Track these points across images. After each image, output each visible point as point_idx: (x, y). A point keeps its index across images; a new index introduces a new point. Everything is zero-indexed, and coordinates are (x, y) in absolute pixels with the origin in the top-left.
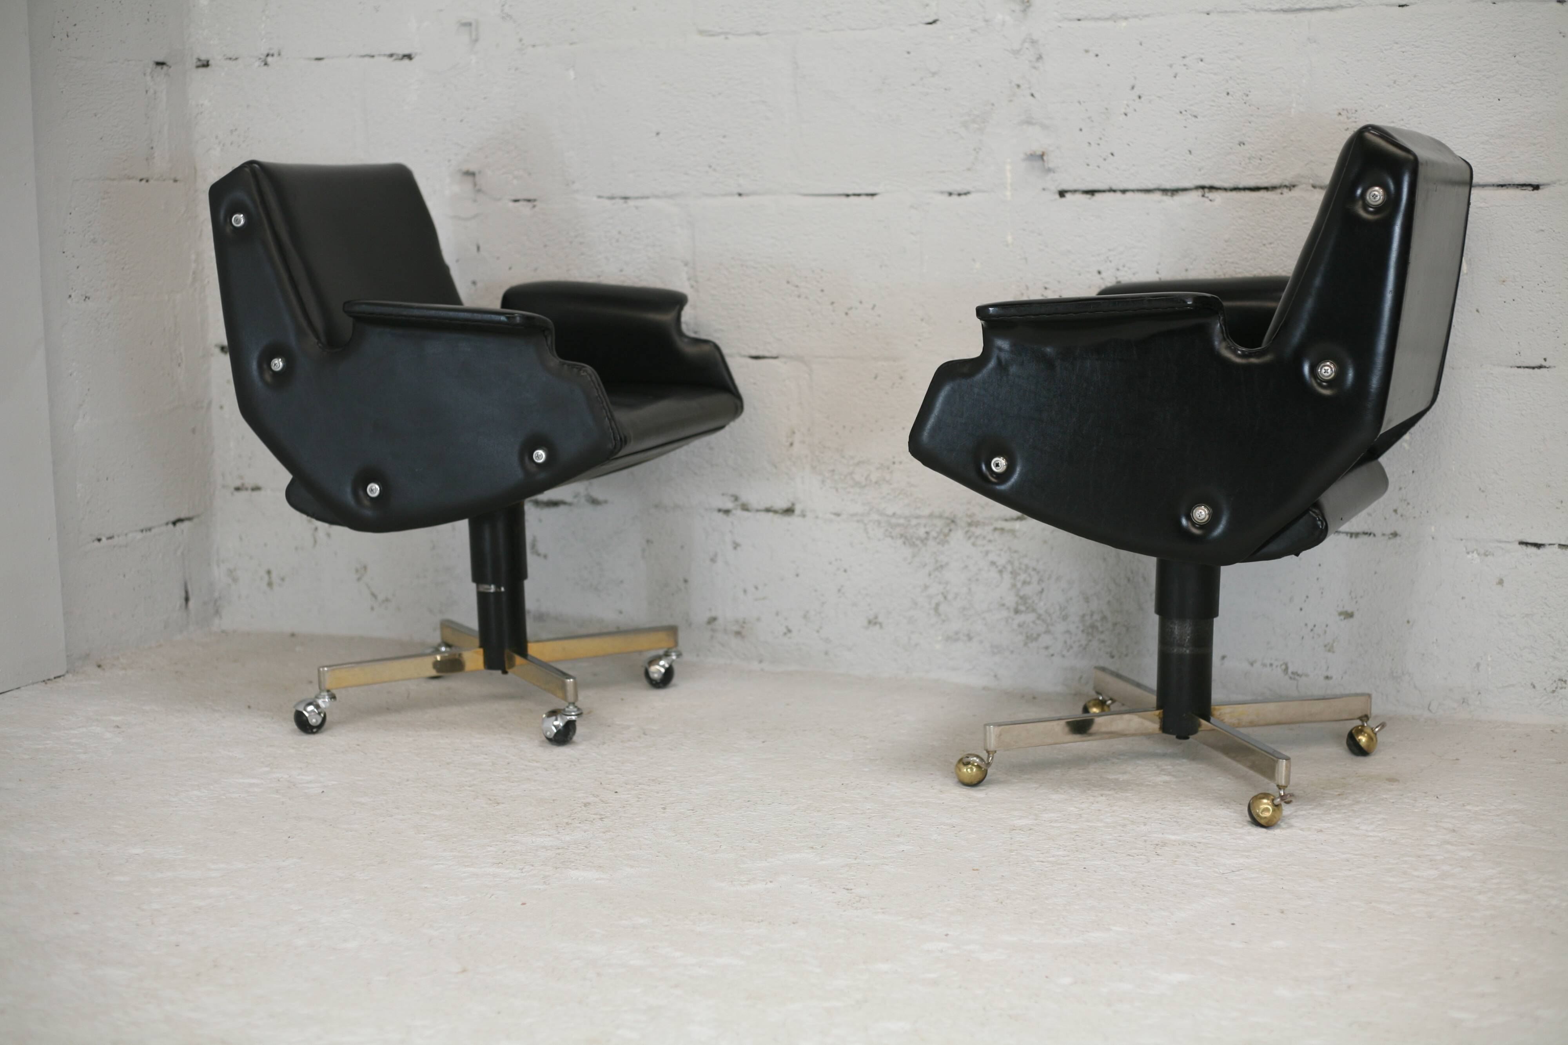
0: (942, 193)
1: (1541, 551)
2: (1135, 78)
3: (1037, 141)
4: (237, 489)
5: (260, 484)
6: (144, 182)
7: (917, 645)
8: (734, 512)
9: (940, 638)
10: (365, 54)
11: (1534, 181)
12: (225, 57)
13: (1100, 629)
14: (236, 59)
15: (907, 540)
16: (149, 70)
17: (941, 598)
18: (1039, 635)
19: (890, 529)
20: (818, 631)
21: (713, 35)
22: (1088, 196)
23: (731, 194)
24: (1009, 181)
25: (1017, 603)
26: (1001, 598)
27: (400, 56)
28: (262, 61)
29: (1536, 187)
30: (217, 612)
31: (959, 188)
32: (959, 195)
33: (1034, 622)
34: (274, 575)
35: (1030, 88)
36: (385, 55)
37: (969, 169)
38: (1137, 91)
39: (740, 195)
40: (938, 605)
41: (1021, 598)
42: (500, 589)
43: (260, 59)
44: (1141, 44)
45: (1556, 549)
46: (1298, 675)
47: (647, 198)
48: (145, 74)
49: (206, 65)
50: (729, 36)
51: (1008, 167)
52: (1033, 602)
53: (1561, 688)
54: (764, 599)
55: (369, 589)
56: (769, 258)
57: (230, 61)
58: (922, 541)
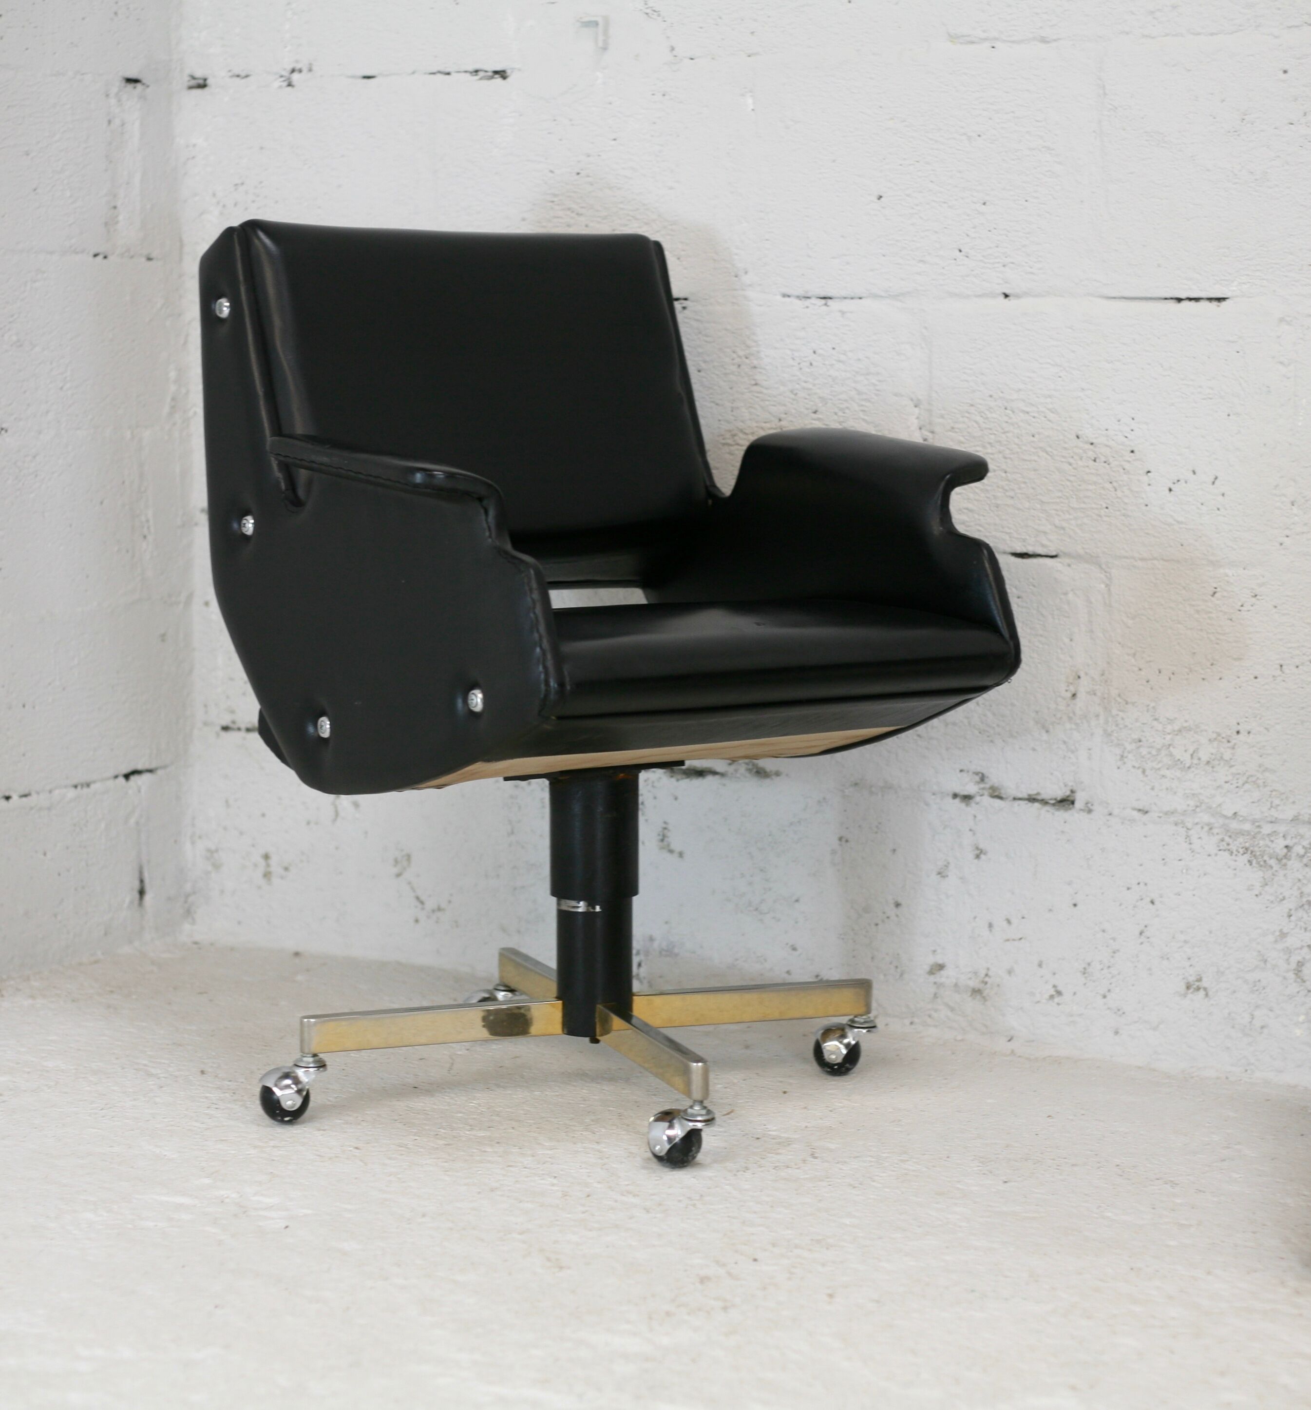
4: (225, 728)
6: (100, 258)
7: (1264, 1027)
8: (978, 799)
9: (1302, 1018)
10: (435, 70)
12: (230, 74)
14: (247, 76)
15: (1254, 857)
16: (114, 90)
19: (1227, 839)
21: (972, 42)
23: (992, 295)
27: (490, 74)
28: (285, 80)
30: (188, 913)
34: (274, 861)
36: (466, 72)
39: (1006, 296)
40: (1300, 964)
42: (594, 908)
43: (282, 76)
47: (861, 298)
48: (107, 96)
49: (203, 86)
50: (997, 44)
54: (1021, 939)
55: (413, 890)
56: (1050, 396)
57: (238, 79)
58: (1279, 860)
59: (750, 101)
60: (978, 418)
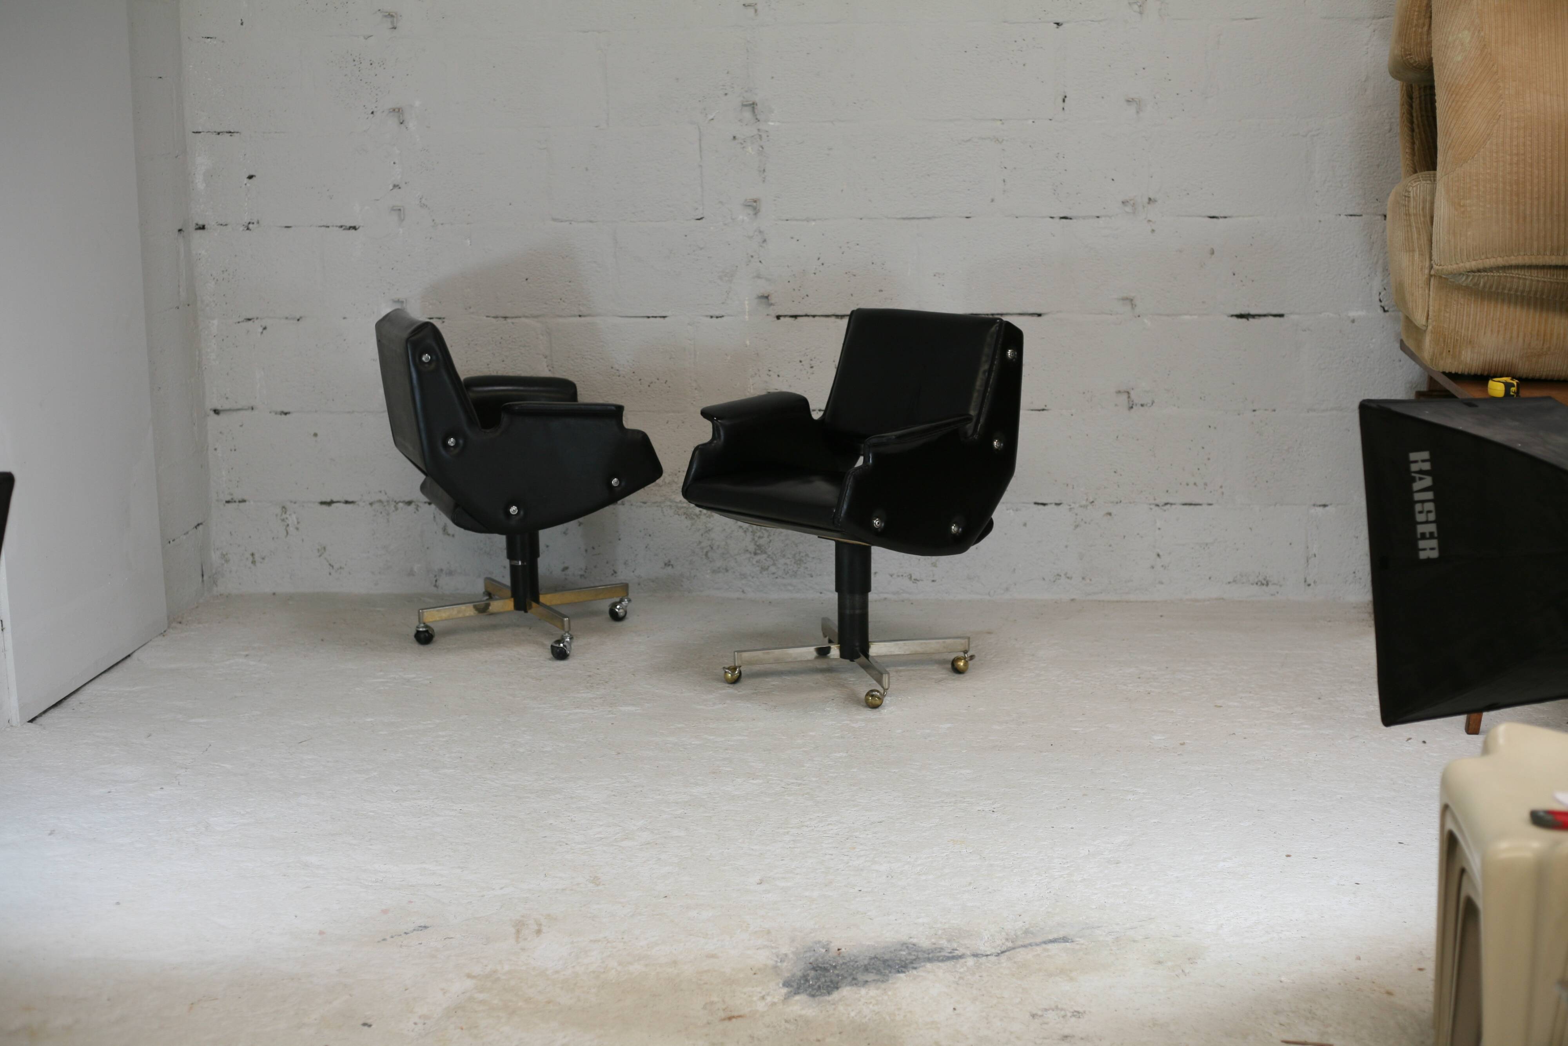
0: (707, 316)
1: (1046, 507)
2: (820, 254)
3: (763, 287)
4: (228, 502)
5: (245, 498)
7: (695, 576)
9: (709, 571)
10: (322, 225)
11: (1038, 311)
12: (217, 224)
13: (805, 561)
14: (226, 225)
16: (176, 236)
17: (709, 548)
18: (769, 567)
19: (677, 510)
20: (633, 572)
21: (562, 221)
22: (793, 319)
23: (575, 316)
24: (747, 310)
25: (756, 549)
26: (746, 546)
27: (348, 227)
28: (245, 227)
29: (1039, 315)
30: (215, 583)
31: (717, 314)
32: (717, 317)
33: (766, 559)
34: (257, 556)
35: (759, 258)
36: (337, 226)
37: (723, 303)
38: (821, 261)
39: (580, 316)
40: (707, 552)
41: (758, 546)
43: (243, 225)
44: (823, 235)
45: (1053, 506)
46: (918, 581)
47: (520, 317)
48: (174, 239)
49: (203, 228)
50: (572, 222)
51: (747, 302)
52: (765, 548)
53: (1059, 579)
54: (599, 554)
55: (328, 561)
56: (601, 353)
57: (222, 227)
58: (697, 516)
59: (469, 241)
60: (572, 362)
